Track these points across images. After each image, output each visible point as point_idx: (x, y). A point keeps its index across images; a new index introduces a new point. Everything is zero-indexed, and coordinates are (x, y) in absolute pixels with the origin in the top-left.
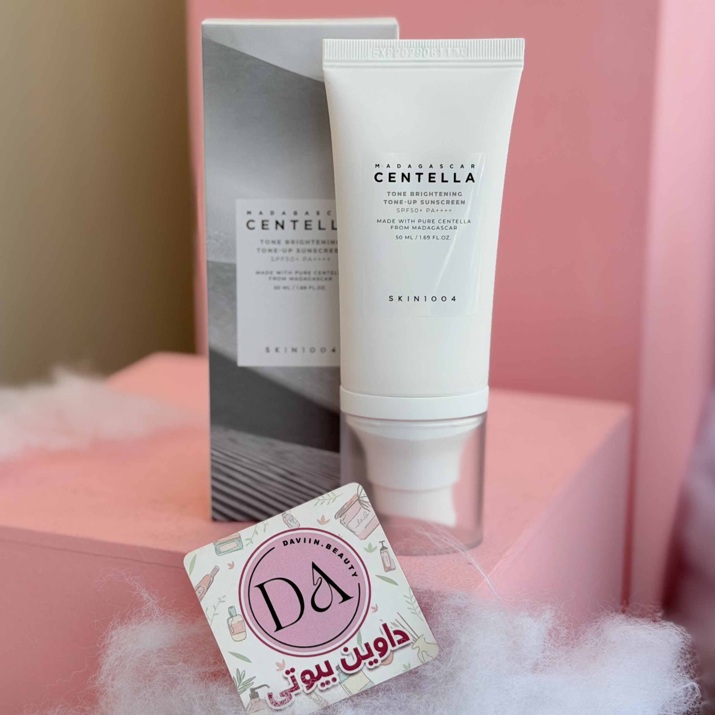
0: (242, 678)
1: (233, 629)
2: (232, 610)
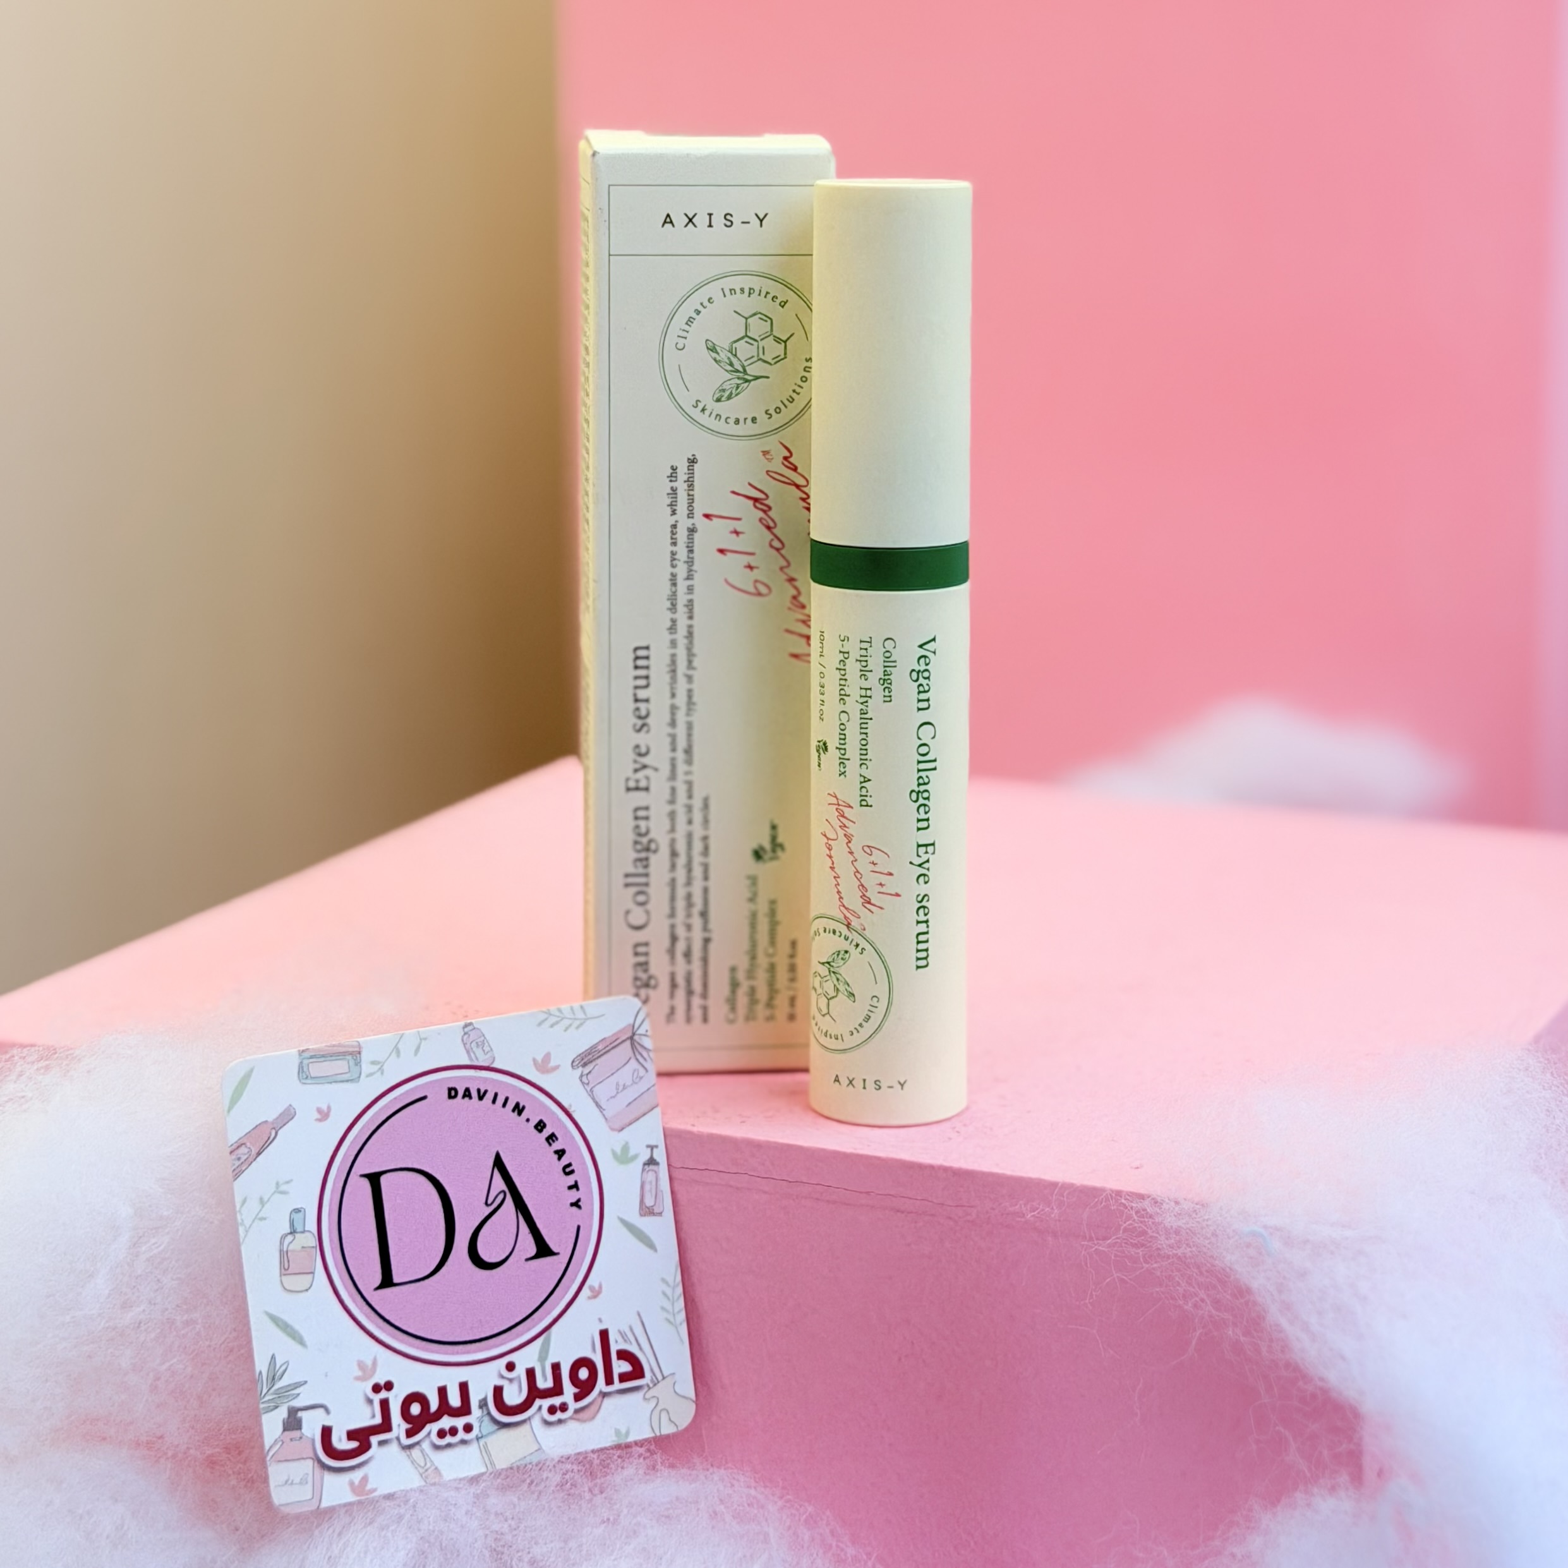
0: (276, 1377)
1: (288, 1261)
2: (297, 1217)
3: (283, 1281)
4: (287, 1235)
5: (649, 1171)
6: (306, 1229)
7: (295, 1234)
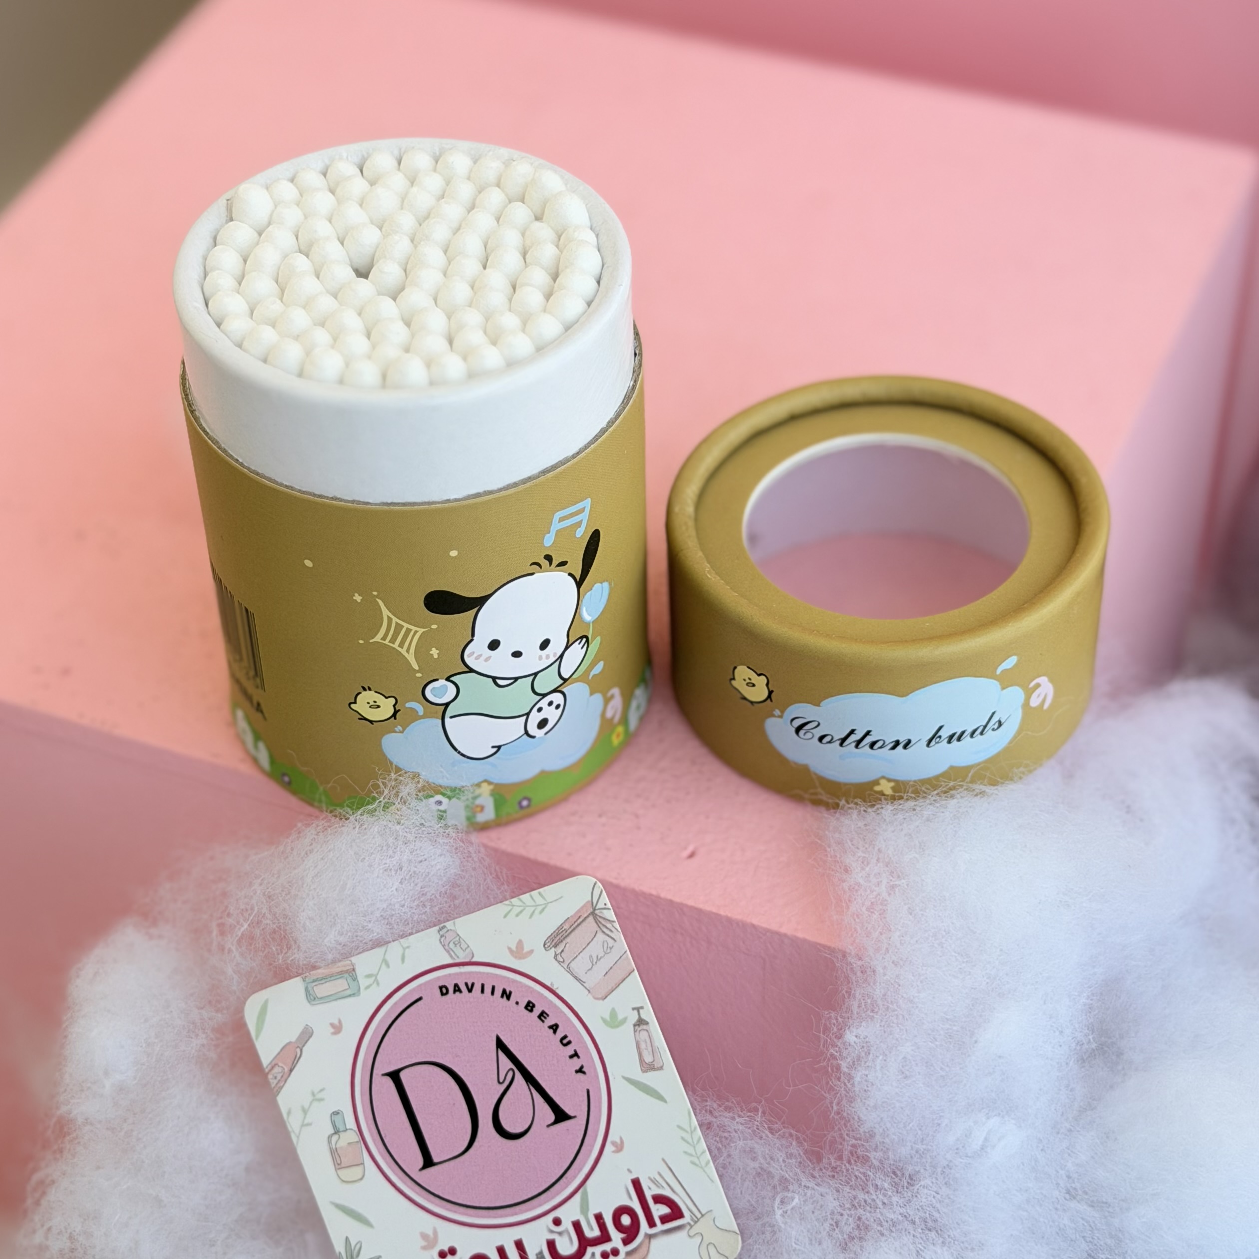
0: (355, 1256)
1: (340, 1157)
2: (337, 1119)
3: (340, 1175)
4: (332, 1135)
5: (640, 1031)
6: (348, 1127)
7: (340, 1133)
